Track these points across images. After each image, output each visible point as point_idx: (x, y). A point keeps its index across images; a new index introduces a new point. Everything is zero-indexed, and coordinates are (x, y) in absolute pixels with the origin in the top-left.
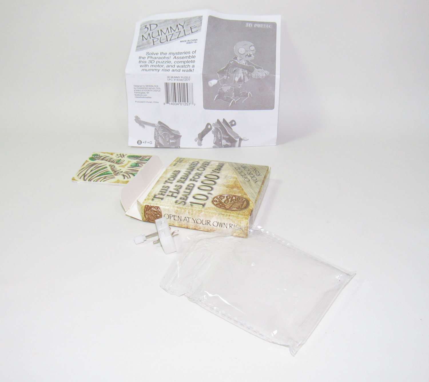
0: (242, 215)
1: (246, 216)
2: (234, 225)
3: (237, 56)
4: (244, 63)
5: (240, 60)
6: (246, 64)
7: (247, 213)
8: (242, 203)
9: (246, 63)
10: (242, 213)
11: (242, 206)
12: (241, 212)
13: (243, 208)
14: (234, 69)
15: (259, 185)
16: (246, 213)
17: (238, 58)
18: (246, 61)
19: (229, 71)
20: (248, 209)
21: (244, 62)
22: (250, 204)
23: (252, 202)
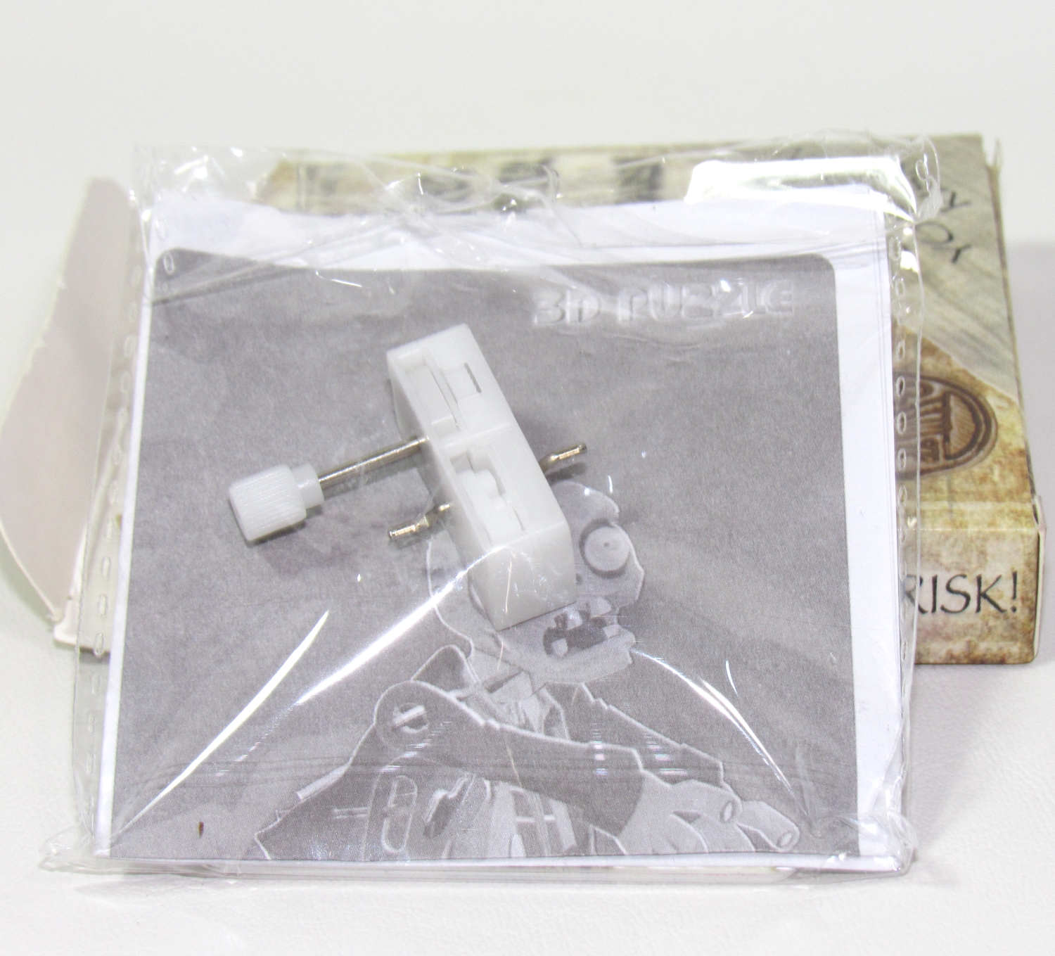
0: (981, 497)
1: (1012, 499)
2: (935, 581)
3: (456, 639)
4: (535, 723)
5: (492, 690)
6: (550, 724)
7: (1003, 477)
8: (935, 411)
9: (553, 711)
10: (971, 487)
11: (946, 439)
12: (960, 478)
13: (961, 453)
14: (439, 794)
15: (990, 276)
16: (996, 477)
17: (474, 670)
18: (553, 689)
19: (386, 823)
20: (997, 450)
21: (534, 711)
22: (998, 414)
23: (1001, 397)
